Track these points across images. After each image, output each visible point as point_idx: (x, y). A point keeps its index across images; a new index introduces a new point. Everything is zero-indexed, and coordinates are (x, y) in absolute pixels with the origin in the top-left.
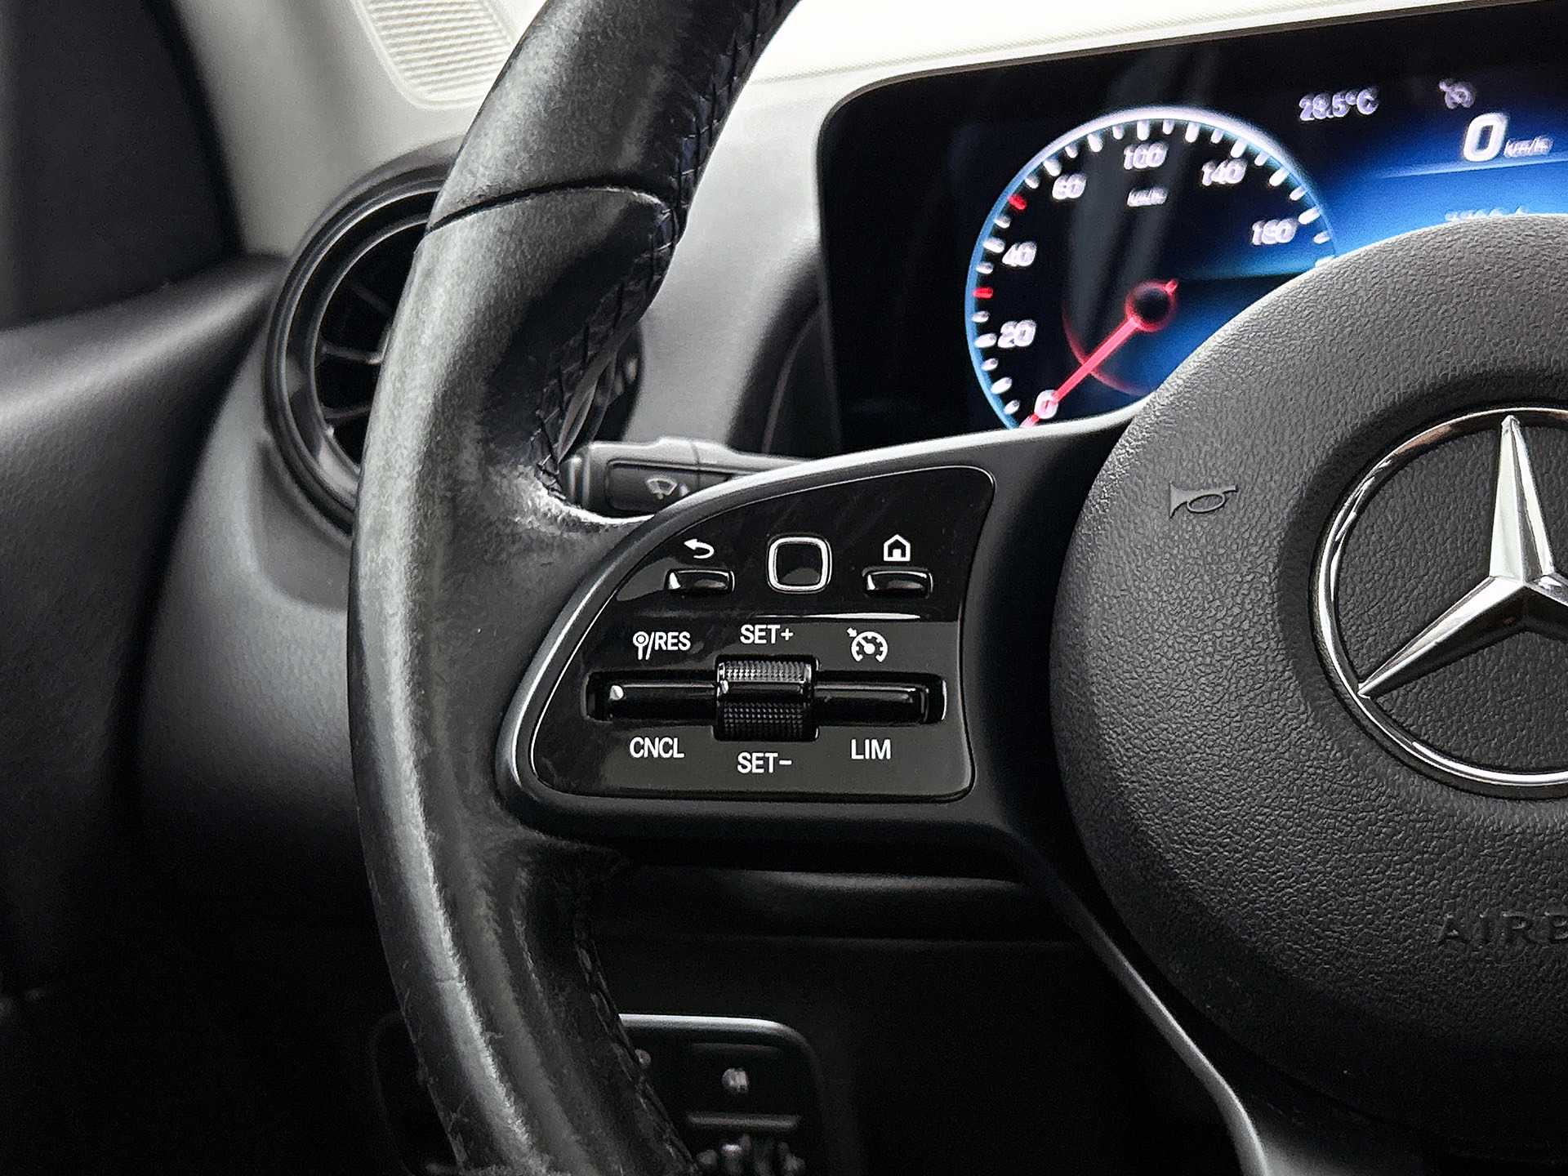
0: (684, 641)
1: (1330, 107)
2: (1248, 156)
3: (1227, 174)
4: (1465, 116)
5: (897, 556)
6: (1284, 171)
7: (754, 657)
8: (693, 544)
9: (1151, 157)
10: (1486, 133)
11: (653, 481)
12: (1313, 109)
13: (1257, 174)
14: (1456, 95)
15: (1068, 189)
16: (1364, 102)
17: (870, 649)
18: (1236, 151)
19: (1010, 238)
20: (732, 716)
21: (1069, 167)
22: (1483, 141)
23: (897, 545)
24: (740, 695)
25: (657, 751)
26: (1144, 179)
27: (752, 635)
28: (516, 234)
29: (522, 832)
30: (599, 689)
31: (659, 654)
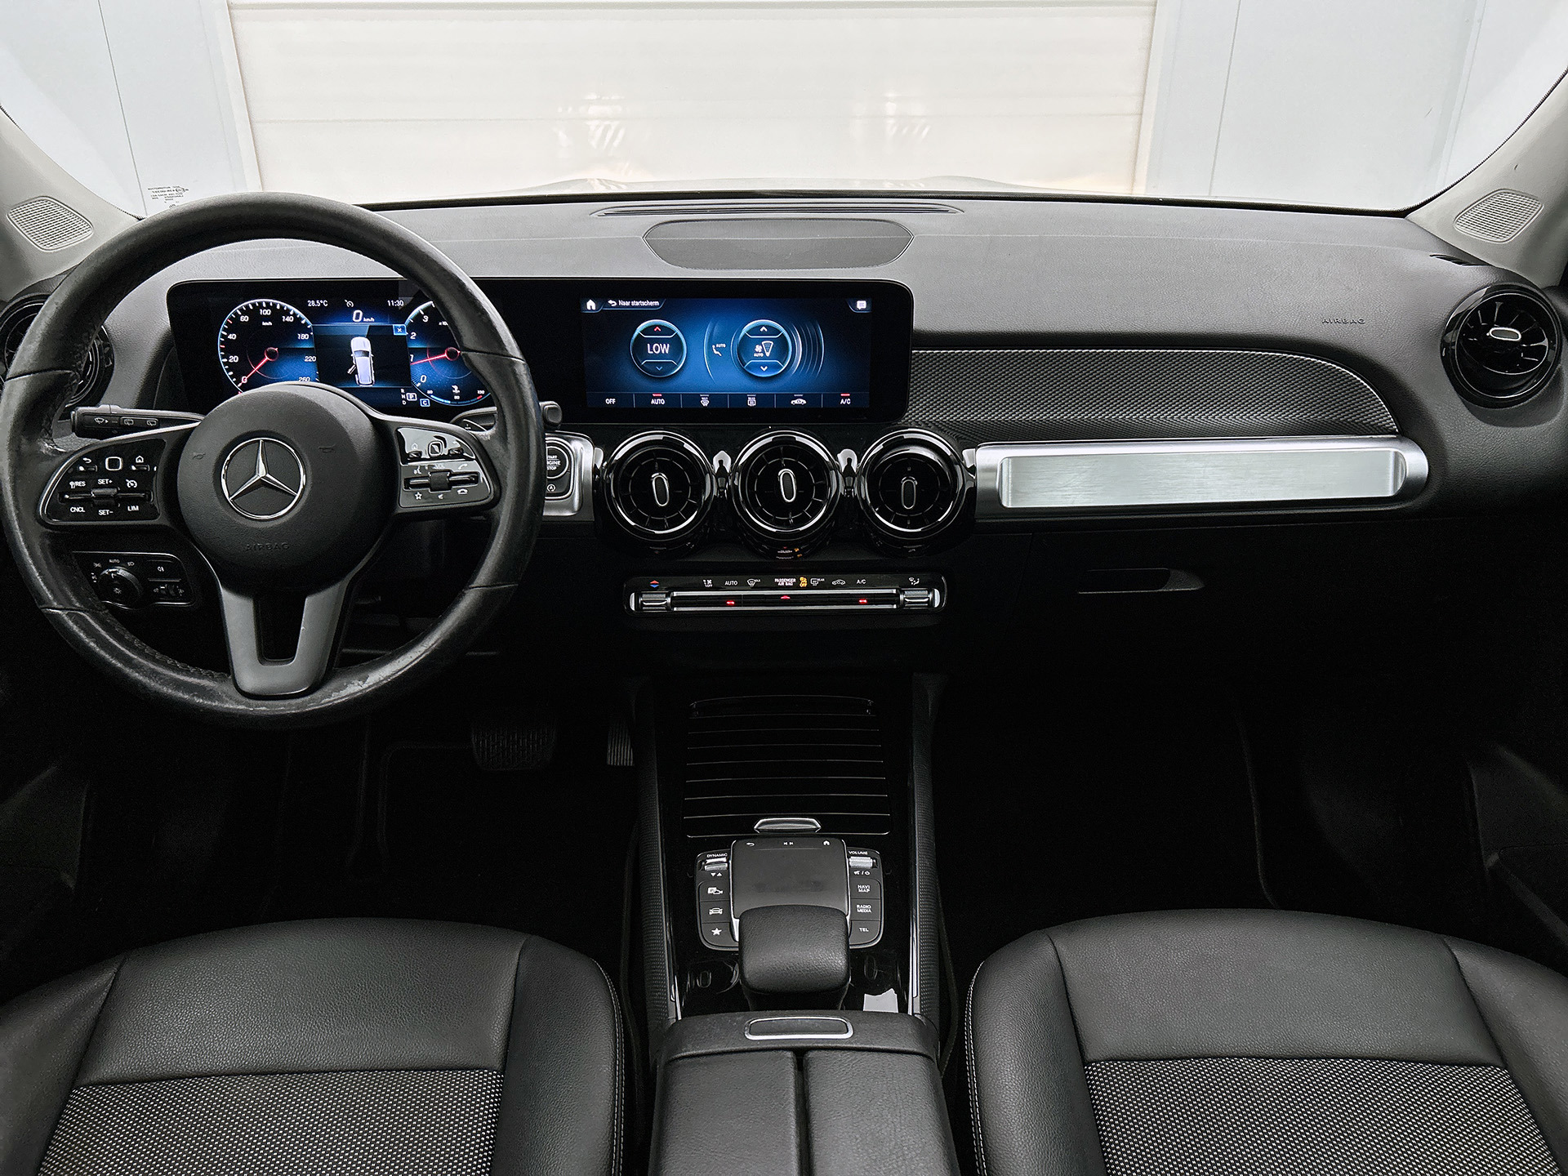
0: (83, 484)
1: (316, 303)
2: (295, 315)
3: (289, 319)
4: (352, 309)
5: (140, 461)
6: (305, 320)
7: (102, 487)
8: (85, 459)
9: (267, 312)
10: (358, 314)
11: (96, 419)
12: (311, 303)
13: (298, 320)
14: (349, 303)
15: (244, 319)
16: (325, 303)
17: (132, 485)
18: (291, 313)
19: (229, 331)
20: (96, 502)
21: (244, 313)
22: (357, 318)
23: (140, 458)
24: (99, 497)
25: (78, 510)
26: (267, 319)
27: (101, 482)
28: (30, 385)
29: (45, 530)
30: (62, 495)
31: (77, 487)
